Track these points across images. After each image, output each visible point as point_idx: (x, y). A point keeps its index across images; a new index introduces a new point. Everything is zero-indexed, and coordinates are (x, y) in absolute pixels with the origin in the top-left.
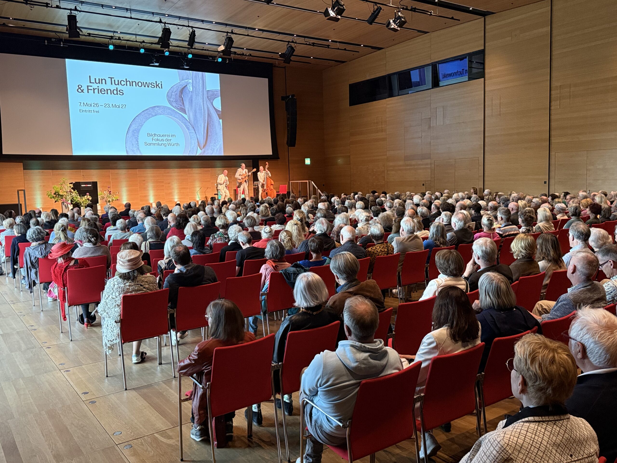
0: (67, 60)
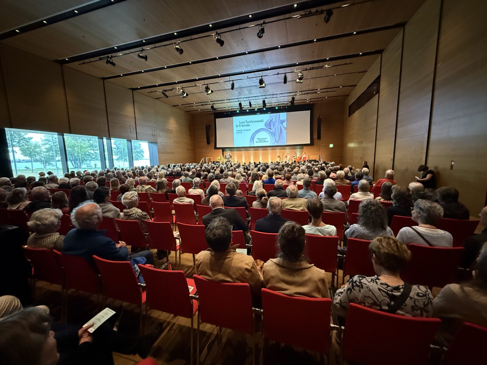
0: (233, 117)
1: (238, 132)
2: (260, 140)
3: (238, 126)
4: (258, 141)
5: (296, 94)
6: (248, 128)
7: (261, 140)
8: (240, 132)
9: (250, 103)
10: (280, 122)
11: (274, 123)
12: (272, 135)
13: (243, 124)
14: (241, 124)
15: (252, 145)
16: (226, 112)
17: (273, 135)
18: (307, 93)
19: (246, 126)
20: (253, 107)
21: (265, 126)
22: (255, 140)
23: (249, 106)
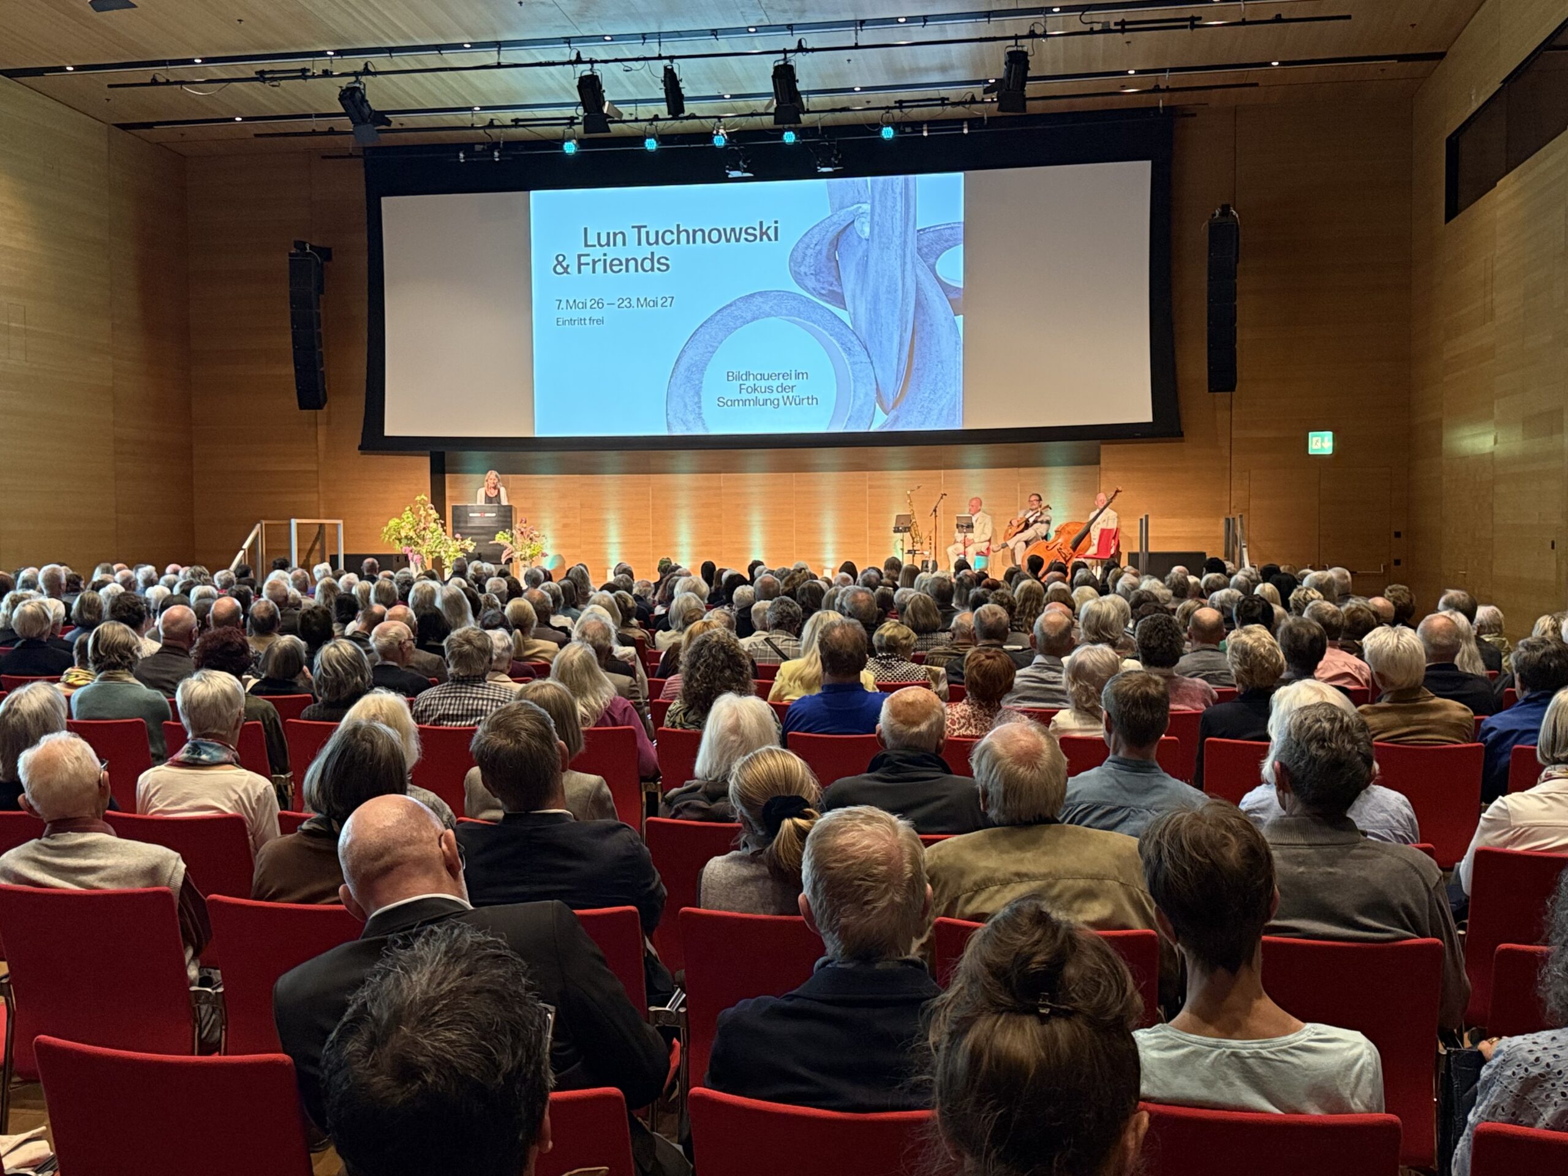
1: (567, 314)
2: (751, 383)
3: (573, 269)
4: (732, 391)
5: (1038, 31)
6: (653, 284)
7: (763, 384)
8: (586, 314)
9: (671, 81)
10: (912, 245)
11: (866, 255)
12: (848, 351)
13: (612, 253)
14: (597, 253)
15: (685, 423)
16: (468, 147)
17: (858, 348)
18: (1123, 23)
19: (639, 265)
20: (693, 117)
21: (798, 278)
22: (714, 382)
23: (662, 109)
